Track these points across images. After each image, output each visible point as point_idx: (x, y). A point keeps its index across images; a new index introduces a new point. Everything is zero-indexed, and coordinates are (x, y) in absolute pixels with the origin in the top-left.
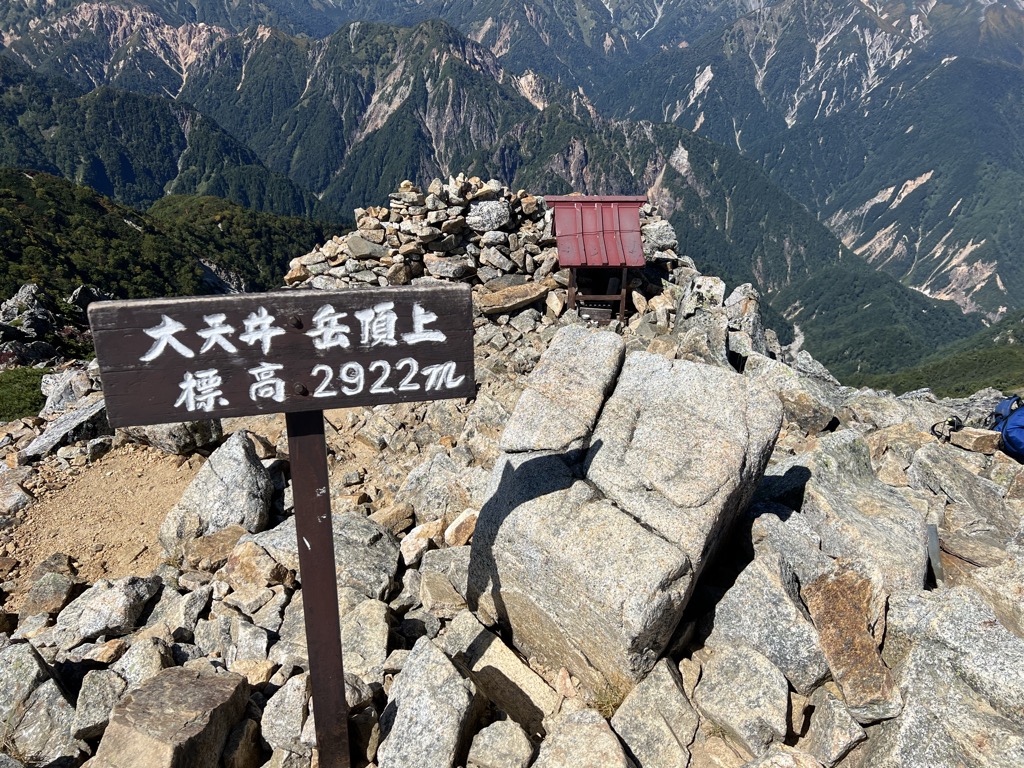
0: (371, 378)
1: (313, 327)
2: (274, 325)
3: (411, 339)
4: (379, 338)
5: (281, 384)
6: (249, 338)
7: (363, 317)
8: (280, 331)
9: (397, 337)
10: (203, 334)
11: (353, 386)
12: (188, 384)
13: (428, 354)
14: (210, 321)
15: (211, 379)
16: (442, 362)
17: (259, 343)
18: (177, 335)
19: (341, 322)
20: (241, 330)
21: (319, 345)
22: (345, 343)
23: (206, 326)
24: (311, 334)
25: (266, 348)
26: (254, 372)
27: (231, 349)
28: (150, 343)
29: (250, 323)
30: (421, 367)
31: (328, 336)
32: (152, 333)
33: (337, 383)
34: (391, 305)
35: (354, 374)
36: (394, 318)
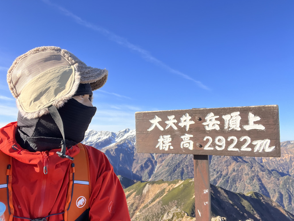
0: (228, 144)
1: (205, 121)
2: (191, 120)
3: (247, 128)
4: (232, 127)
5: (192, 143)
6: (182, 125)
7: (226, 118)
8: (193, 122)
9: (241, 127)
10: (167, 122)
11: (220, 146)
12: (161, 140)
13: (255, 135)
14: (169, 118)
15: (168, 139)
16: (263, 139)
17: (185, 126)
18: (159, 123)
19: (216, 119)
20: (179, 121)
21: (207, 129)
22: (218, 128)
23: (168, 120)
24: (204, 124)
25: (187, 129)
26: (182, 137)
27: (175, 128)
28: (151, 124)
29: (183, 119)
30: (252, 141)
31: (211, 125)
32: (152, 121)
33: (214, 145)
34: (238, 113)
35: (221, 142)
36: (239, 118)
